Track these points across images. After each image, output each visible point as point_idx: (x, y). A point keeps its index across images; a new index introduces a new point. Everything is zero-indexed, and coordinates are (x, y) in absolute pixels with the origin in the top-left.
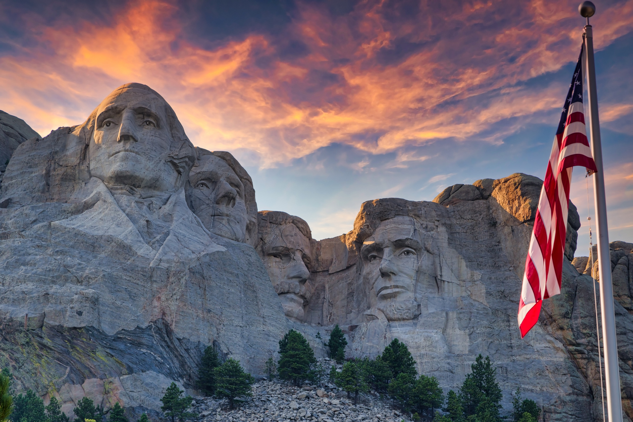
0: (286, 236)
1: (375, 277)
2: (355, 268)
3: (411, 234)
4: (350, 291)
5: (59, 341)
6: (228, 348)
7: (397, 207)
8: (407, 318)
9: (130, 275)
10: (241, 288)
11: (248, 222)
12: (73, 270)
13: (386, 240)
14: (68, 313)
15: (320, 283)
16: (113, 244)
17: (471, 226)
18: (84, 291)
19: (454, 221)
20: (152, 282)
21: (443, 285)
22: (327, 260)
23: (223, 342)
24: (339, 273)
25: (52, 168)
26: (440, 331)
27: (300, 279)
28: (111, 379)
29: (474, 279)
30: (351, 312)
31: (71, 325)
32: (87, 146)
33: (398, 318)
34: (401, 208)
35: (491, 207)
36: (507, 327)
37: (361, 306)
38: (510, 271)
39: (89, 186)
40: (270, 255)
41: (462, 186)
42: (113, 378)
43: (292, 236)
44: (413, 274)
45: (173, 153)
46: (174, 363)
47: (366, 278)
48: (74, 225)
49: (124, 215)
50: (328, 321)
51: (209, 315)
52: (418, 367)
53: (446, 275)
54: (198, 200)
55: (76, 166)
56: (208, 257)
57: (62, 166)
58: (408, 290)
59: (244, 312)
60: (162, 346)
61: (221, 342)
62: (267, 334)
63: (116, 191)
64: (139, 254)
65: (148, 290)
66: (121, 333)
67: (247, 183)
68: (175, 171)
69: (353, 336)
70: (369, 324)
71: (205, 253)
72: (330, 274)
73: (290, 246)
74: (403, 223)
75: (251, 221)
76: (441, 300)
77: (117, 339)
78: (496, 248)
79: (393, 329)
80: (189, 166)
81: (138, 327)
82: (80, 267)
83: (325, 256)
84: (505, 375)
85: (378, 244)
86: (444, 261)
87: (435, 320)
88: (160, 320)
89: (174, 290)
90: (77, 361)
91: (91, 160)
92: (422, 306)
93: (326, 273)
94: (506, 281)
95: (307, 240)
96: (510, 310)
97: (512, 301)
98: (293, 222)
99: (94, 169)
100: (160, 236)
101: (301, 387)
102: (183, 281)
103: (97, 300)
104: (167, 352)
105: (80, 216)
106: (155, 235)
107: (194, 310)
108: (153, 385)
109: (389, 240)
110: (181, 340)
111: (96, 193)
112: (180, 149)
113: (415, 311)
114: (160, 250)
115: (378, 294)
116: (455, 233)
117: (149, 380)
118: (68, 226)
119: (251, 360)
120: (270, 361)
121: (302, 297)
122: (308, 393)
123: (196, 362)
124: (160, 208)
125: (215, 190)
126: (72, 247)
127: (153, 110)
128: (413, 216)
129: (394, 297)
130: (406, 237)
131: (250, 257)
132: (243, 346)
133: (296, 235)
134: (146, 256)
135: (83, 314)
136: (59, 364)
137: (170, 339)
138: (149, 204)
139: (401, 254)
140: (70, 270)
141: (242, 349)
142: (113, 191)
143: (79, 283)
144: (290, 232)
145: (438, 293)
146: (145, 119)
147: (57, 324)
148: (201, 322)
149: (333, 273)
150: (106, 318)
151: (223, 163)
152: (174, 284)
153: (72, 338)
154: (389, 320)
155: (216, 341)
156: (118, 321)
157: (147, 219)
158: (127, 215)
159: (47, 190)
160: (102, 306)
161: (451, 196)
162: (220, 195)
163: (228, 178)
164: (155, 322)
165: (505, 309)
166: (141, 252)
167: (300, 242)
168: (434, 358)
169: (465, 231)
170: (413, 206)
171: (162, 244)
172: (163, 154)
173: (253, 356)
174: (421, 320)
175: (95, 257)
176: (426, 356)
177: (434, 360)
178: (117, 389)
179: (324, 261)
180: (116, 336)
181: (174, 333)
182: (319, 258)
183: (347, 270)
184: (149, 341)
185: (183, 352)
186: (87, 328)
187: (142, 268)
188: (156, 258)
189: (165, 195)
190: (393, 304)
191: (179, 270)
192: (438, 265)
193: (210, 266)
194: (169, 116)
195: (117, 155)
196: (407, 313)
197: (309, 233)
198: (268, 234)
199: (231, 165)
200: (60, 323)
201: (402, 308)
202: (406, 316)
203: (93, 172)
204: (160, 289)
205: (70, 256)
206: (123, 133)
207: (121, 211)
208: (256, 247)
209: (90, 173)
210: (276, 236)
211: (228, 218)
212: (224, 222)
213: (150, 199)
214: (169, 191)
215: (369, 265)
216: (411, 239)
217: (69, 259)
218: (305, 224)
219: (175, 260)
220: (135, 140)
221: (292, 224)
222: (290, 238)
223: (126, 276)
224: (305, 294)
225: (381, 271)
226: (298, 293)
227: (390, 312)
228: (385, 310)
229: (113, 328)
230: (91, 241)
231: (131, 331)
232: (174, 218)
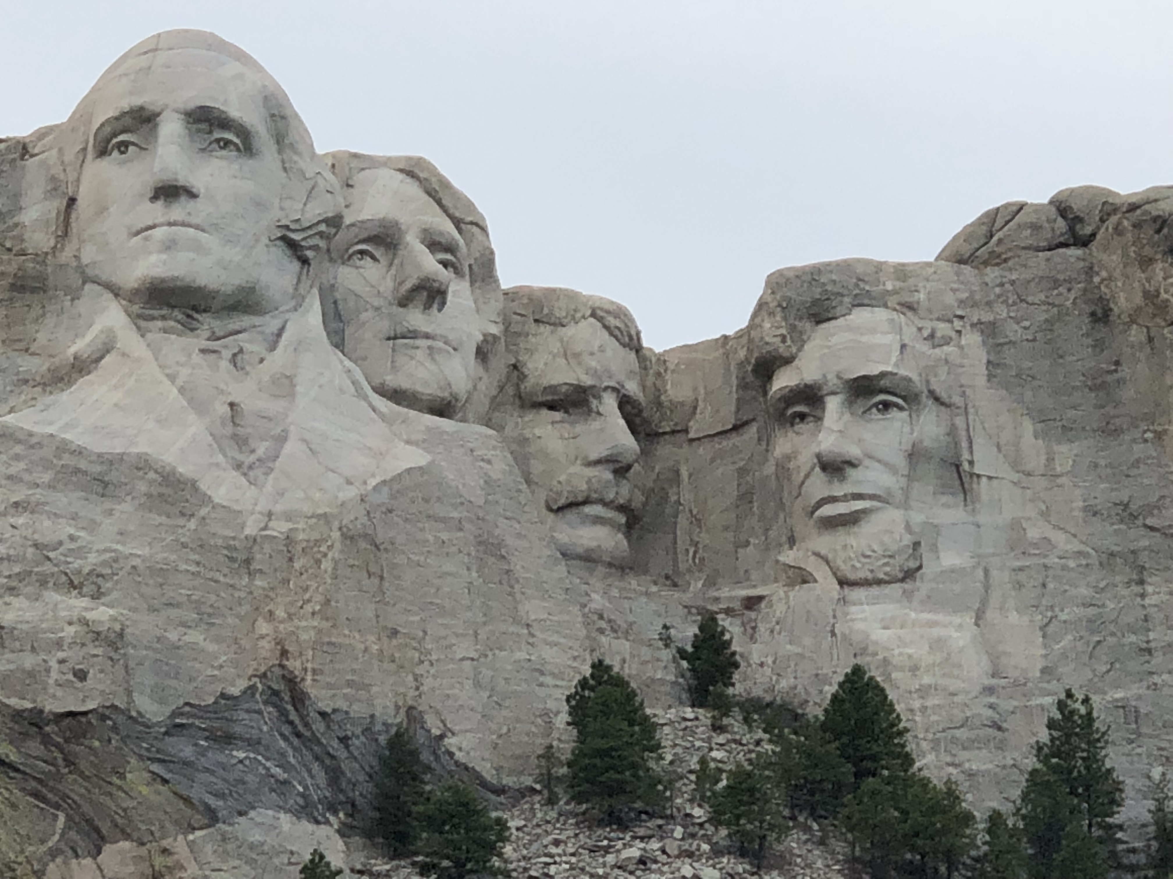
0: (577, 355)
1: (805, 469)
2: (755, 429)
3: (894, 360)
4: (743, 489)
5: (35, 747)
6: (443, 722)
7: (857, 285)
8: (886, 578)
9: (196, 557)
10: (469, 555)
13: (829, 377)
14: (54, 675)
15: (667, 464)
16: (151, 475)
17: (1046, 321)
18: (90, 616)
19: (1001, 310)
21: (975, 486)
22: (682, 404)
24: (716, 439)
26: (969, 619)
27: (617, 466)
28: (165, 843)
29: (1054, 469)
30: (747, 544)
32: (72, 201)
34: (867, 287)
35: (1096, 269)
36: (1139, 599)
38: (1146, 441)
39: (83, 306)
40: (537, 405)
41: (1021, 207)
42: (170, 840)
43: (592, 354)
44: (900, 461)
45: (286, 216)
46: (312, 777)
47: (784, 469)
48: (51, 423)
49: (175, 391)
50: (690, 561)
51: (394, 642)
52: (917, 719)
53: (985, 459)
54: (352, 297)
55: (47, 254)
57: (9, 250)
58: (888, 503)
59: (481, 619)
60: (282, 735)
63: (151, 324)
64: (216, 500)
66: (182, 714)
67: (474, 234)
68: (292, 259)
69: (753, 624)
70: (791, 594)
71: (378, 479)
72: (692, 440)
73: (588, 381)
74: (873, 331)
77: (173, 729)
78: (1109, 378)
79: (853, 609)
82: (73, 546)
83: (677, 391)
84: (1134, 726)
85: (811, 386)
86: (978, 426)
87: (957, 588)
88: (277, 671)
89: (306, 589)
90: (81, 796)
91: (84, 241)
92: (924, 548)
93: (682, 437)
94: (1133, 472)
95: (632, 357)
96: (1146, 553)
97: (1152, 529)
98: (593, 315)
99: (92, 263)
100: (265, 444)
101: (627, 827)
102: (327, 565)
103: (121, 635)
104: (295, 749)
105: (65, 396)
106: (253, 443)
107: (357, 636)
108: (266, 848)
109: (839, 377)
110: (329, 715)
111: (102, 332)
112: (305, 204)
113: (907, 560)
114: (269, 488)
115: (813, 513)
116: (1005, 344)
117: (256, 836)
118: (36, 429)
120: (548, 754)
121: (622, 508)
122: (644, 849)
123: (367, 769)
124: (262, 360)
125: (394, 268)
127: (234, 113)
128: (898, 307)
129: (854, 524)
130: (881, 368)
131: (489, 467)
133: (602, 349)
134: (236, 507)
135: (90, 675)
136: (38, 806)
137: (302, 718)
138: (235, 355)
139: (869, 409)
140: (51, 555)
142: (142, 323)
143: (75, 588)
144: (588, 342)
145: (965, 505)
146: (215, 135)
147: (29, 705)
148: (376, 663)
149: (699, 439)
151: (413, 189)
152: (304, 577)
153: (67, 740)
154: (845, 583)
156: (174, 683)
157: (230, 398)
158: (182, 390)
161: (995, 239)
162: (408, 285)
163: (425, 230)
164: (265, 675)
165: (1133, 552)
166: (220, 495)
167: (613, 366)
168: (955, 695)
169: (1030, 337)
170: (898, 279)
171: (272, 470)
172: (263, 223)
173: (504, 730)
174: (921, 586)
175: (110, 513)
176: (936, 689)
177: (956, 699)
178: (182, 868)
179: (674, 406)
180: (168, 722)
181: (310, 698)
182: (663, 397)
183: (734, 434)
184: (252, 727)
185: (336, 746)
186: (100, 710)
187: (225, 538)
188: (258, 508)
189: (271, 324)
190: (852, 541)
191: (316, 535)
192: (964, 433)
193: (390, 511)
194: (273, 115)
195: (150, 236)
196: (886, 564)
197: (635, 337)
198: (530, 352)
199: (431, 193)
200: (35, 701)
201: (874, 551)
202: (885, 574)
203: (89, 272)
204: (272, 589)
205: (49, 514)
206: (163, 181)
207: (165, 380)
208: (501, 388)
209: (83, 273)
210: (551, 357)
211: (429, 342)
212: (420, 354)
213: (236, 337)
214: (281, 309)
215: (789, 434)
216: (896, 374)
217: (47, 523)
218: (625, 315)
219: (305, 509)
220: (192, 195)
221: (592, 320)
222: (586, 358)
223: (187, 561)
224: (630, 501)
225: (818, 456)
226: (612, 502)
227: (844, 562)
228: (830, 557)
229: (162, 702)
230: (97, 469)
231: (205, 706)
232: (298, 388)
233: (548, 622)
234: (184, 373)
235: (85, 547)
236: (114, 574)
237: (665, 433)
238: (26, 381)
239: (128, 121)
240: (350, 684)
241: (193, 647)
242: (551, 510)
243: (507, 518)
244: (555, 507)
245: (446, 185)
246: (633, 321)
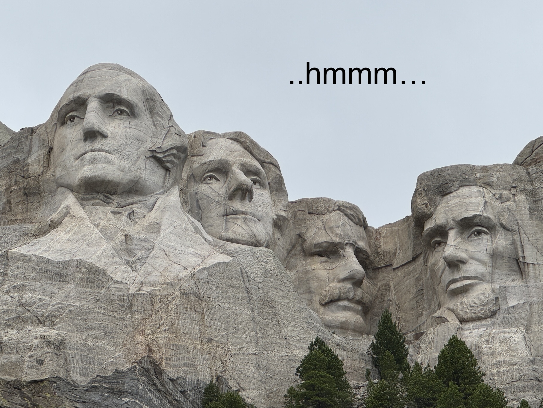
0: (331, 228)
1: (441, 269)
2: (422, 258)
3: (480, 209)
4: (419, 288)
5: (16, 399)
7: (461, 175)
8: (483, 316)
11: (275, 217)
12: (33, 308)
13: (449, 220)
14: (26, 364)
15: (383, 282)
16: (83, 269)
18: (45, 334)
19: (538, 185)
20: (132, 313)
21: (526, 269)
22: (389, 252)
23: (231, 376)
24: (405, 267)
25: (13, 182)
26: (522, 330)
27: (354, 281)
30: (422, 314)
31: (29, 378)
32: (51, 149)
33: (472, 318)
34: (467, 177)
37: (432, 307)
39: (57, 199)
40: (312, 254)
43: (338, 227)
44: (486, 259)
45: (154, 145)
47: (433, 271)
48: (36, 250)
49: (98, 231)
51: (210, 345)
52: (495, 378)
53: (530, 256)
54: (205, 197)
55: (39, 175)
56: (205, 272)
57: (23, 177)
58: (483, 280)
60: (150, 390)
61: (229, 377)
62: (291, 360)
63: (88, 202)
64: (115, 279)
65: (127, 323)
66: (97, 381)
67: (270, 168)
68: (160, 168)
69: (418, 346)
70: (437, 328)
71: (202, 267)
72: (394, 269)
73: (337, 240)
74: (470, 196)
75: (279, 216)
76: (524, 288)
77: (91, 388)
79: (466, 332)
80: (179, 158)
81: (117, 371)
82: (41, 303)
83: (386, 246)
85: (440, 226)
86: (526, 238)
87: (516, 315)
88: (146, 358)
89: (161, 319)
91: (57, 166)
92: (500, 299)
93: (390, 268)
95: (362, 230)
98: (339, 209)
99: (60, 177)
100: (141, 252)
102: (172, 307)
103: (62, 342)
104: (157, 397)
105: (44, 238)
106: (135, 252)
107: (189, 342)
109: (453, 220)
110: (175, 380)
111: (64, 207)
112: (164, 140)
113: (492, 306)
114: (142, 271)
115: (446, 290)
116: (539, 200)
118: (28, 254)
119: (272, 395)
121: (359, 302)
124: (144, 216)
125: (227, 183)
126: (34, 279)
127: (124, 95)
129: (466, 292)
130: (474, 213)
132: (260, 378)
133: (344, 225)
134: (124, 281)
135: (45, 362)
138: (130, 214)
139: (471, 235)
140: (30, 308)
141: (259, 382)
142: (85, 203)
143: (41, 323)
144: (336, 222)
145: (522, 279)
146: (116, 108)
147: (13, 378)
148: (200, 355)
149: (397, 268)
150: (76, 365)
151: (237, 147)
152: (160, 313)
153: (33, 395)
154: (463, 321)
155: (221, 377)
156: (91, 366)
157: (125, 233)
158: (101, 231)
159: (8, 209)
160: (70, 349)
161: (534, 153)
162: (232, 189)
163: (242, 165)
164: (140, 362)
166: (117, 277)
167: (350, 233)
168: (514, 365)
170: (483, 172)
171: (145, 263)
172: (142, 149)
173: (274, 389)
174: (499, 318)
175: (62, 288)
176: (504, 363)
177: (515, 367)
179: (385, 253)
180: (89, 385)
181: (164, 372)
182: (379, 250)
183: (413, 262)
184: (133, 386)
185: (179, 395)
186: (50, 379)
187: (118, 296)
188: (136, 281)
189: (150, 200)
190: (465, 300)
191: (165, 293)
192: (519, 244)
193: (208, 282)
194: (147, 99)
195: (84, 157)
196: (483, 309)
197: (362, 220)
198: (308, 228)
199: (246, 148)
200: (16, 376)
201: (476, 304)
202: (482, 314)
203: (59, 181)
204: (143, 319)
205: (30, 290)
206: (88, 129)
207: (92, 226)
208: (294, 247)
209: (57, 183)
210: (317, 230)
211: (244, 216)
212: (239, 222)
213: (131, 206)
214: (155, 193)
215: (434, 253)
216: (481, 216)
217: (29, 294)
218: (356, 209)
219: (160, 280)
220: (104, 136)
221: (338, 212)
222: (336, 229)
223: (99, 308)
224: (363, 298)
225: (445, 259)
226: (353, 299)
227: (461, 310)
228: (455, 308)
229: (84, 375)
230: (57, 269)
231: (107, 377)
232: (162, 228)
233: (298, 338)
234: (103, 223)
235: (47, 304)
236: (60, 315)
237: (381, 268)
238: (27, 234)
239: (73, 104)
240: (186, 365)
241: (102, 348)
242: (322, 305)
243: (276, 289)
244: (323, 303)
245: (254, 144)
246: (361, 212)
